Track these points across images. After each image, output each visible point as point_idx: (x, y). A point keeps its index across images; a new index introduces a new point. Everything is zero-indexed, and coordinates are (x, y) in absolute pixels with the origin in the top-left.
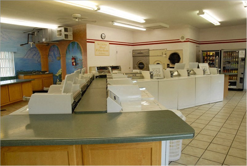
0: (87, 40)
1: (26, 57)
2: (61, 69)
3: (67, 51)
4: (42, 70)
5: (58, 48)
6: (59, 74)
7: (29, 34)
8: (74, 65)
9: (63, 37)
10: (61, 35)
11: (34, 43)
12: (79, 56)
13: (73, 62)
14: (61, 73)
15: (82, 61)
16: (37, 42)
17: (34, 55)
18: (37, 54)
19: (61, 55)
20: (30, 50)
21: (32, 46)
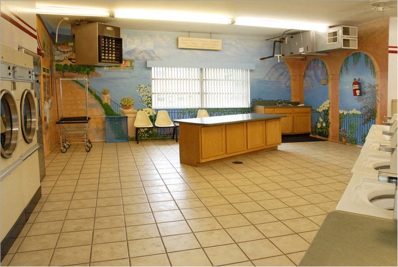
0: (390, 49)
1: (267, 79)
2: (328, 101)
3: (343, 70)
4: (293, 101)
5: (323, 63)
6: (324, 109)
7: (276, 41)
8: (358, 94)
9: (339, 44)
10: (335, 40)
11: (283, 55)
12: (368, 79)
13: (355, 90)
14: (329, 108)
15: (374, 87)
16: (288, 54)
17: (280, 75)
18: (285, 73)
19: (330, 77)
20: (274, 66)
21: (279, 61)
